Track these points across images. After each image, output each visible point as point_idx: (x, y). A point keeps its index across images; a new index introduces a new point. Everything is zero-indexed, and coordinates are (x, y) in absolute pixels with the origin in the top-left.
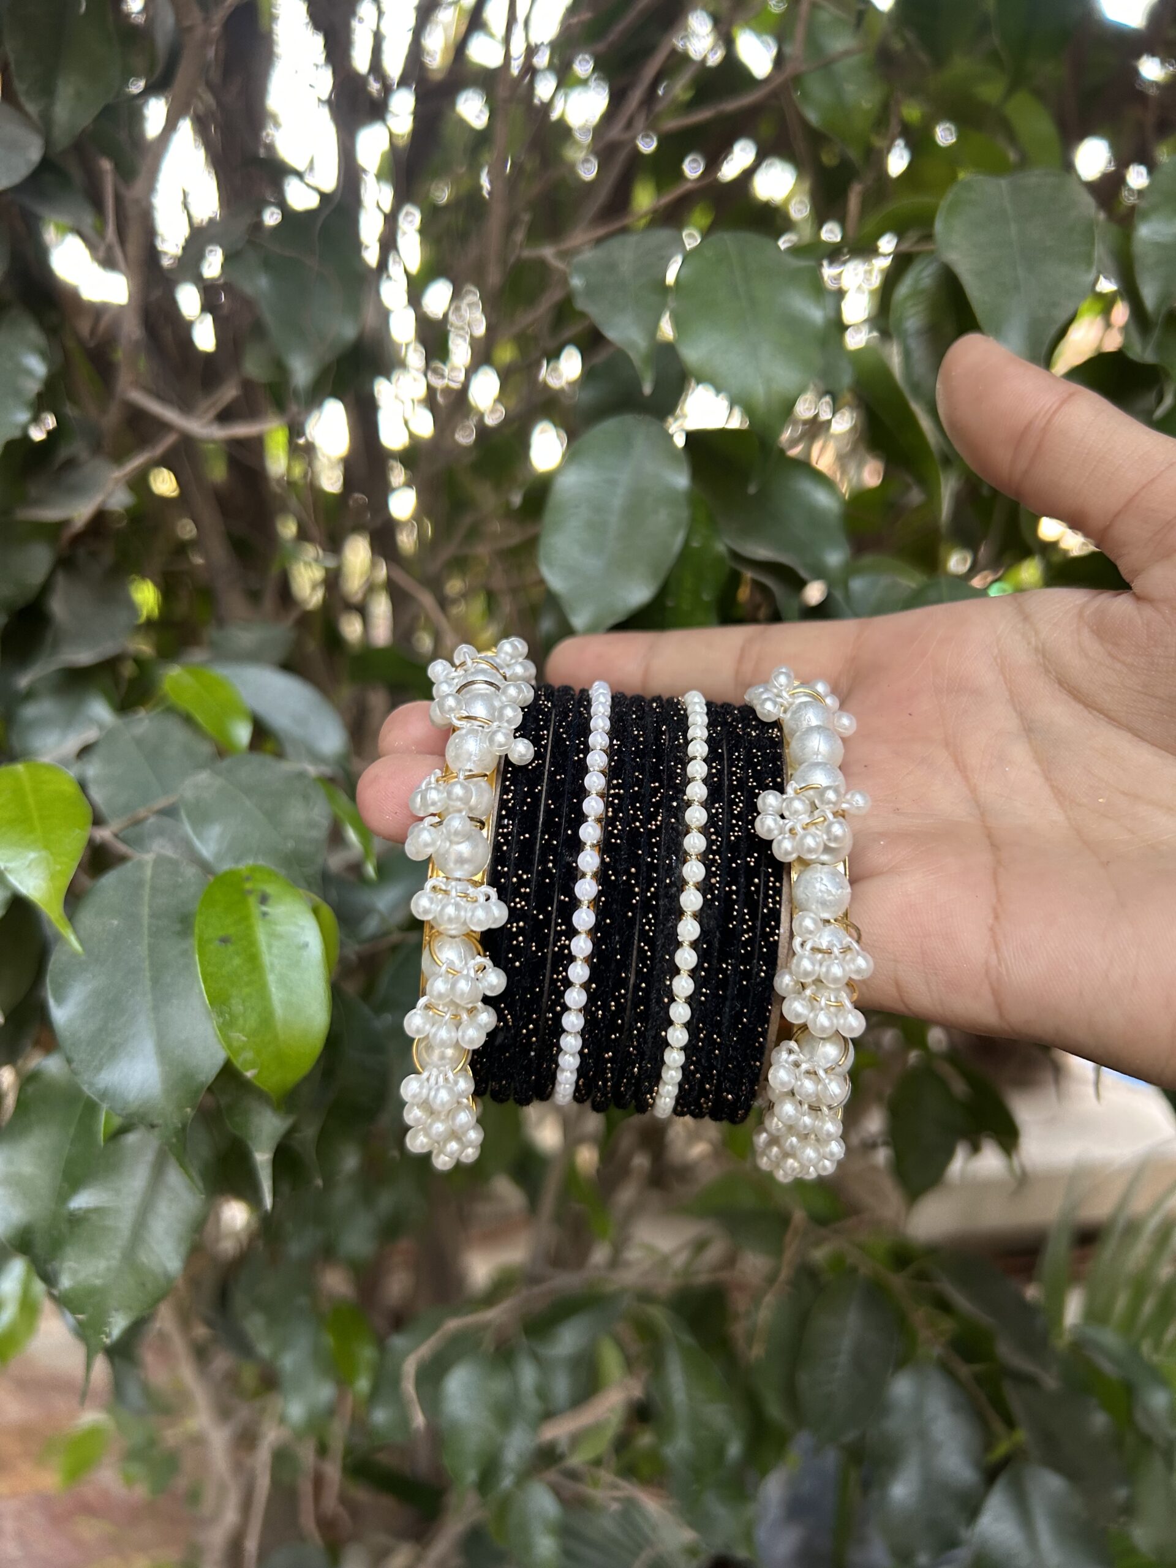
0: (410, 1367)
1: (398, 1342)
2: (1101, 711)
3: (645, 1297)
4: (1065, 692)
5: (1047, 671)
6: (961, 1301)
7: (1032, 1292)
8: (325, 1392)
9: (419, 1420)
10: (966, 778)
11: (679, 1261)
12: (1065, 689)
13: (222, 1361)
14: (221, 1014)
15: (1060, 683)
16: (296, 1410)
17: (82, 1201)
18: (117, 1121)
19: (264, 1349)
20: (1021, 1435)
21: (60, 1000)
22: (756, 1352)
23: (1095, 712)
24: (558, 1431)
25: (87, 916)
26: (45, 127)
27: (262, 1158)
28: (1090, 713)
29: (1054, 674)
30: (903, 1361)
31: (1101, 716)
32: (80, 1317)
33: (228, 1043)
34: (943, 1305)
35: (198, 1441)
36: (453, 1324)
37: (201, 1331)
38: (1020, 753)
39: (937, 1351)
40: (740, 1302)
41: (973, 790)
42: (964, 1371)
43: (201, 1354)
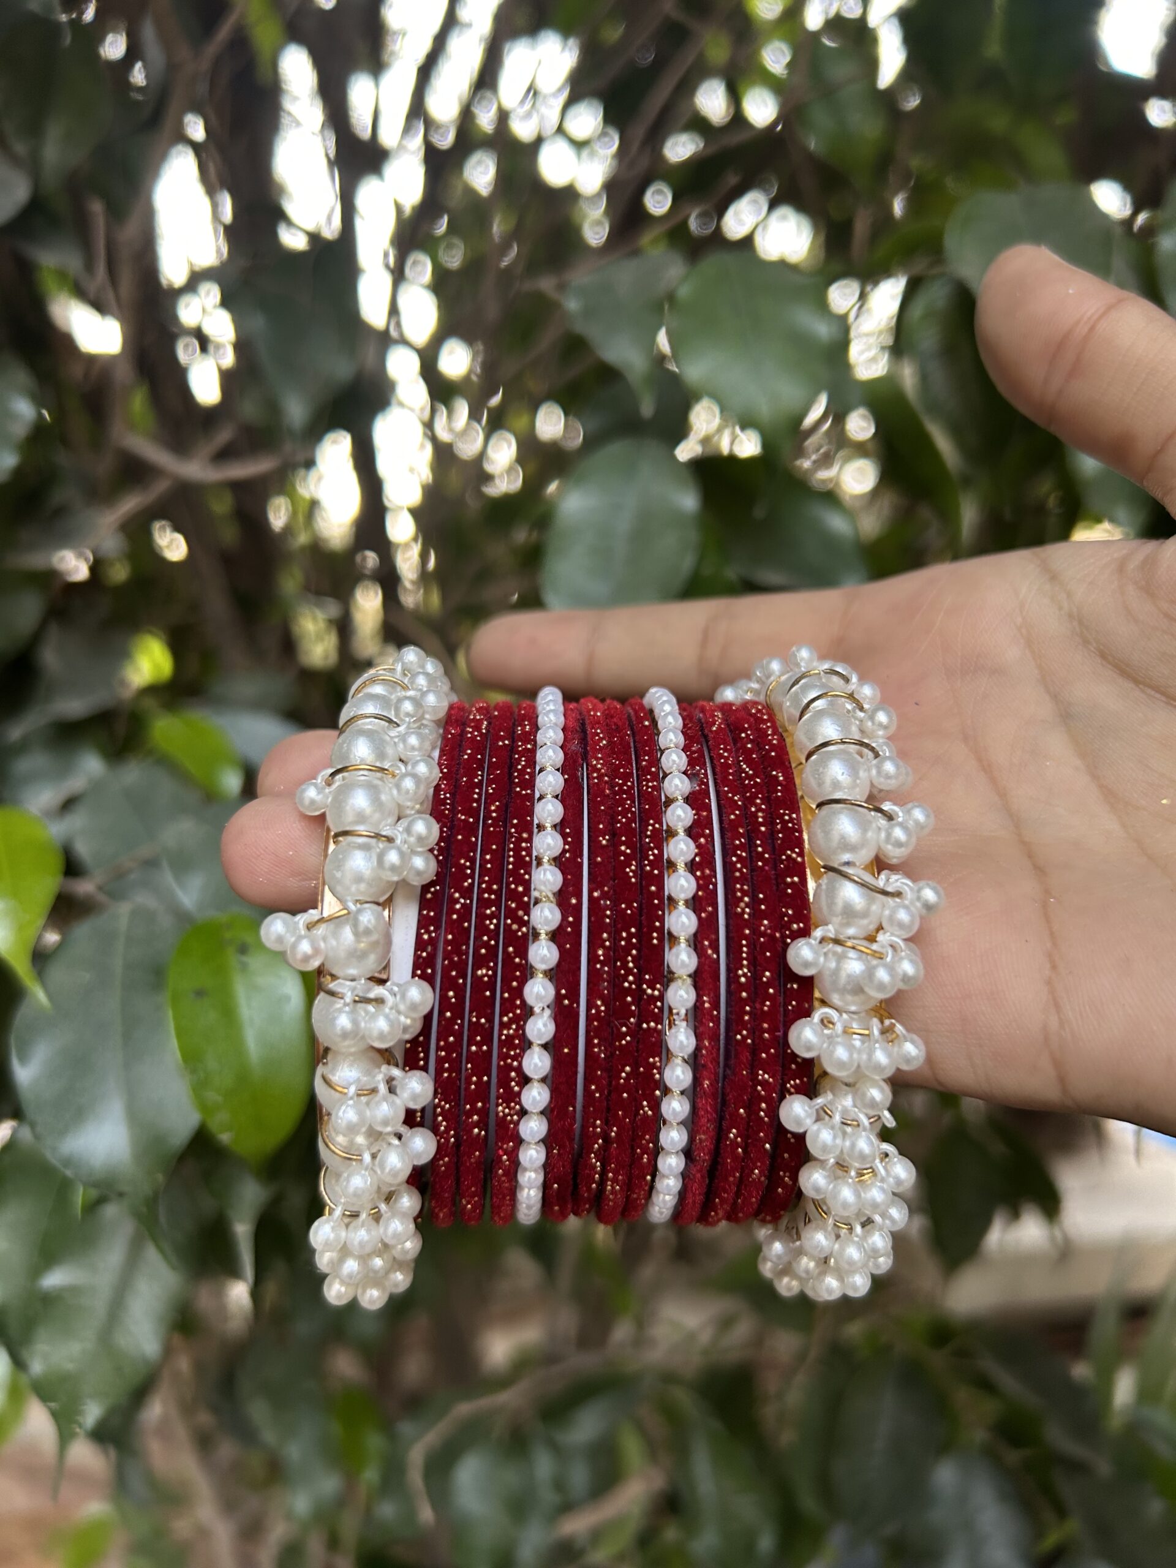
0: (416, 1456)
1: (406, 1428)
2: (1157, 689)
3: (669, 1378)
4: (1110, 667)
5: (1086, 642)
6: (1007, 1381)
7: (1081, 1371)
8: (329, 1484)
9: (426, 1514)
10: (993, 781)
11: (705, 1337)
12: (1110, 663)
13: (227, 1450)
14: (193, 1071)
15: (1103, 655)
16: (301, 1503)
17: (55, 1279)
18: (94, 1193)
19: (269, 1436)
20: (1073, 1526)
21: (24, 1059)
22: (787, 1438)
23: (1149, 691)
24: (576, 1525)
25: (57, 972)
26: (33, 167)
27: (243, 1230)
28: (1143, 691)
29: (1095, 645)
30: (944, 1447)
31: (1158, 696)
32: (53, 1405)
33: (203, 1107)
34: (985, 1385)
35: (203, 1533)
36: (464, 1409)
37: (205, 1418)
38: (1057, 744)
39: (979, 1435)
40: (770, 1383)
41: (1002, 794)
42: (1014, 1457)
43: (204, 1443)
